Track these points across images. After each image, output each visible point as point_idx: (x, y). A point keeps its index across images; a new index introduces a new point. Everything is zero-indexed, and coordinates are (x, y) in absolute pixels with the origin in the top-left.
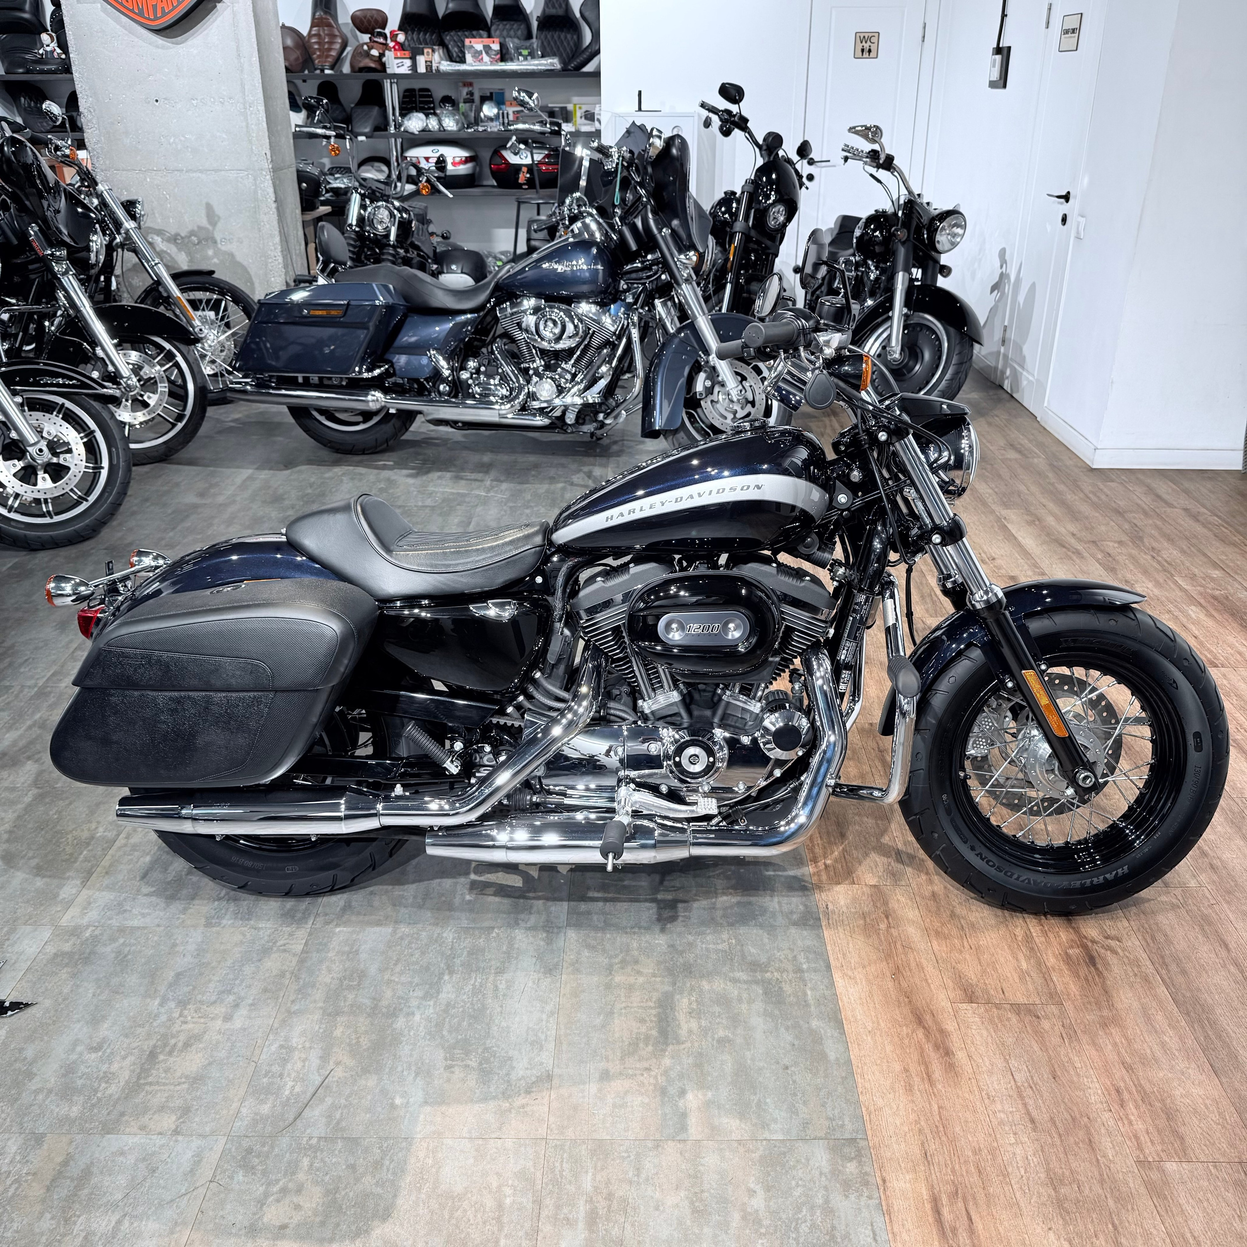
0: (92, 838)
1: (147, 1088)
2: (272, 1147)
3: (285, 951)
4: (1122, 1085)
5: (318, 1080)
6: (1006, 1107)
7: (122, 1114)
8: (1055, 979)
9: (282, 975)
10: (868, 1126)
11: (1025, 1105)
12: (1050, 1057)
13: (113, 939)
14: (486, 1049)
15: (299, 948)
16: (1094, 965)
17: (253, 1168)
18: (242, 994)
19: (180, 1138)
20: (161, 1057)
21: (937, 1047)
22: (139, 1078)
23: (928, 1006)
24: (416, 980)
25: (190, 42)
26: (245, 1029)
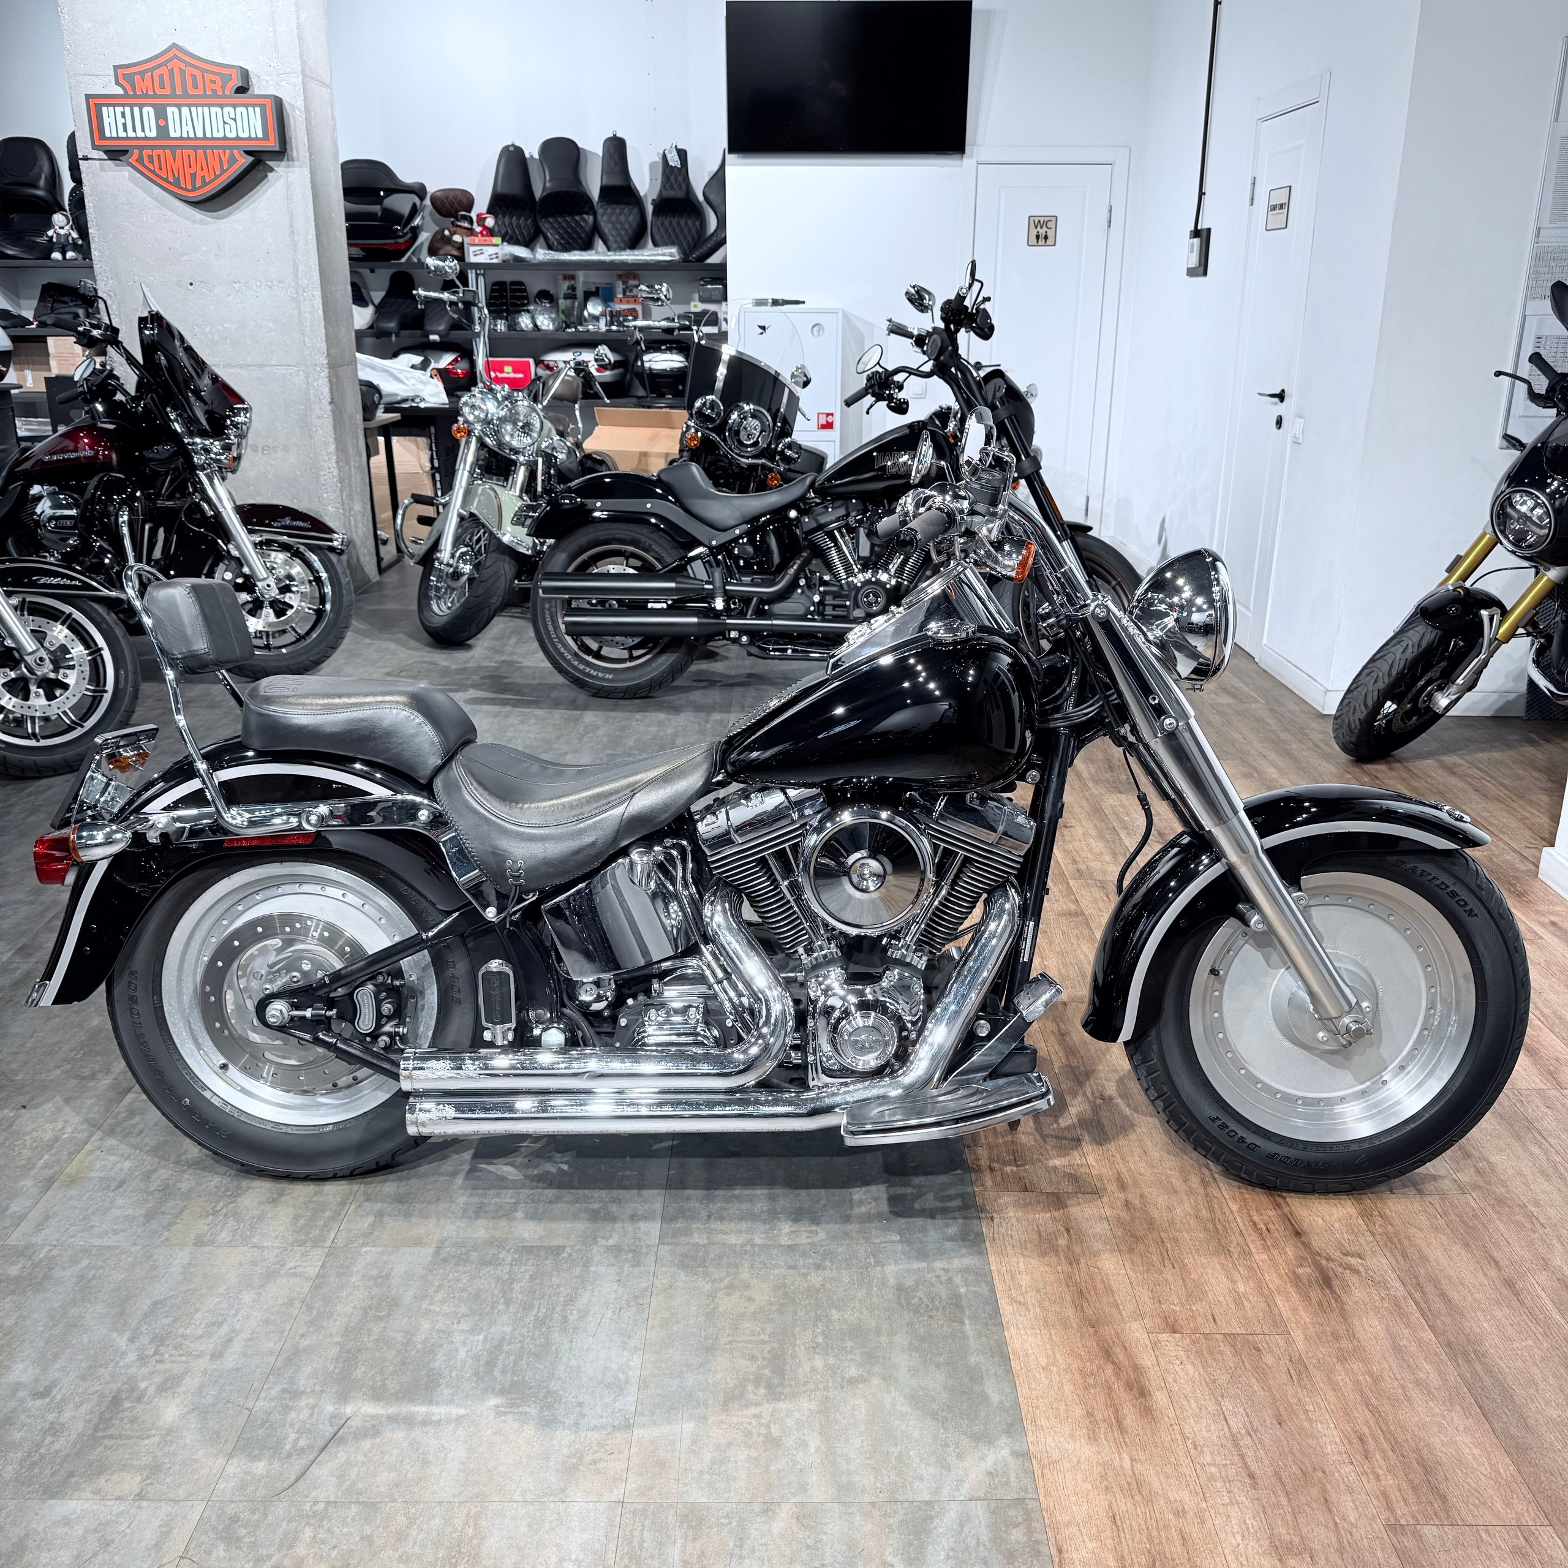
0: (56, 1139)
1: (107, 1442)
2: (265, 1515)
3: (295, 1274)
4: (1367, 1431)
5: (329, 1431)
6: (1218, 1459)
7: (71, 1475)
8: (1279, 1303)
9: (290, 1303)
10: (1040, 1483)
11: (1242, 1456)
12: (1274, 1398)
13: (75, 1261)
14: (549, 1393)
15: (313, 1270)
16: (1330, 1287)
17: (239, 1539)
18: (237, 1327)
19: (145, 1504)
20: (127, 1404)
21: (1129, 1386)
22: (96, 1430)
23: (1118, 1337)
24: (463, 1309)
25: (233, 217)
26: (238, 1370)
